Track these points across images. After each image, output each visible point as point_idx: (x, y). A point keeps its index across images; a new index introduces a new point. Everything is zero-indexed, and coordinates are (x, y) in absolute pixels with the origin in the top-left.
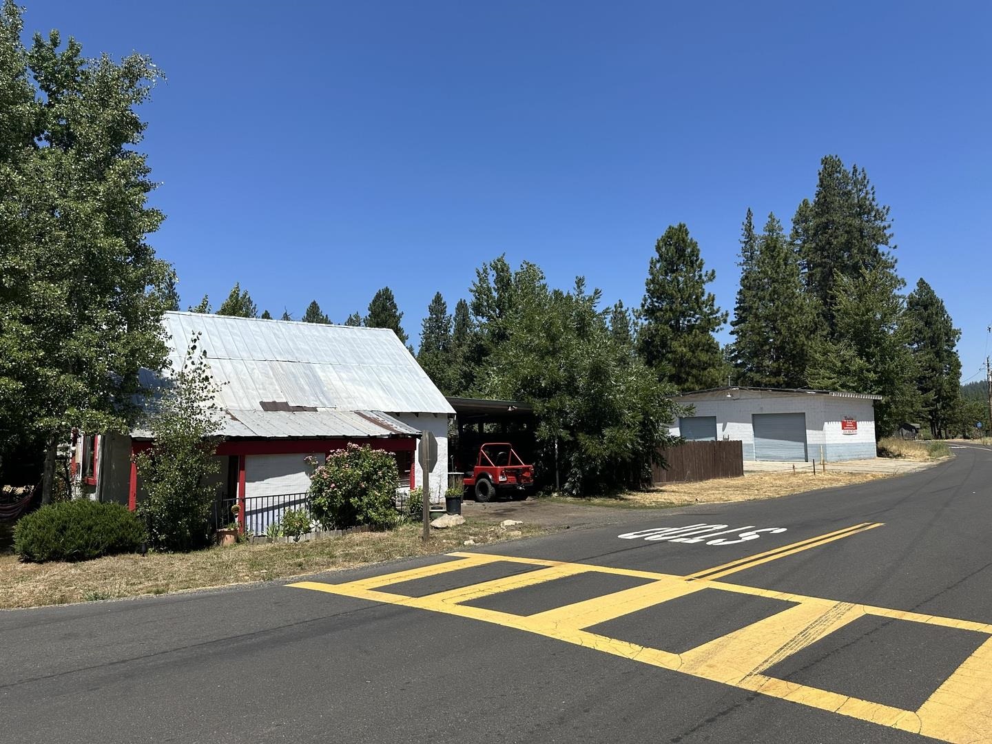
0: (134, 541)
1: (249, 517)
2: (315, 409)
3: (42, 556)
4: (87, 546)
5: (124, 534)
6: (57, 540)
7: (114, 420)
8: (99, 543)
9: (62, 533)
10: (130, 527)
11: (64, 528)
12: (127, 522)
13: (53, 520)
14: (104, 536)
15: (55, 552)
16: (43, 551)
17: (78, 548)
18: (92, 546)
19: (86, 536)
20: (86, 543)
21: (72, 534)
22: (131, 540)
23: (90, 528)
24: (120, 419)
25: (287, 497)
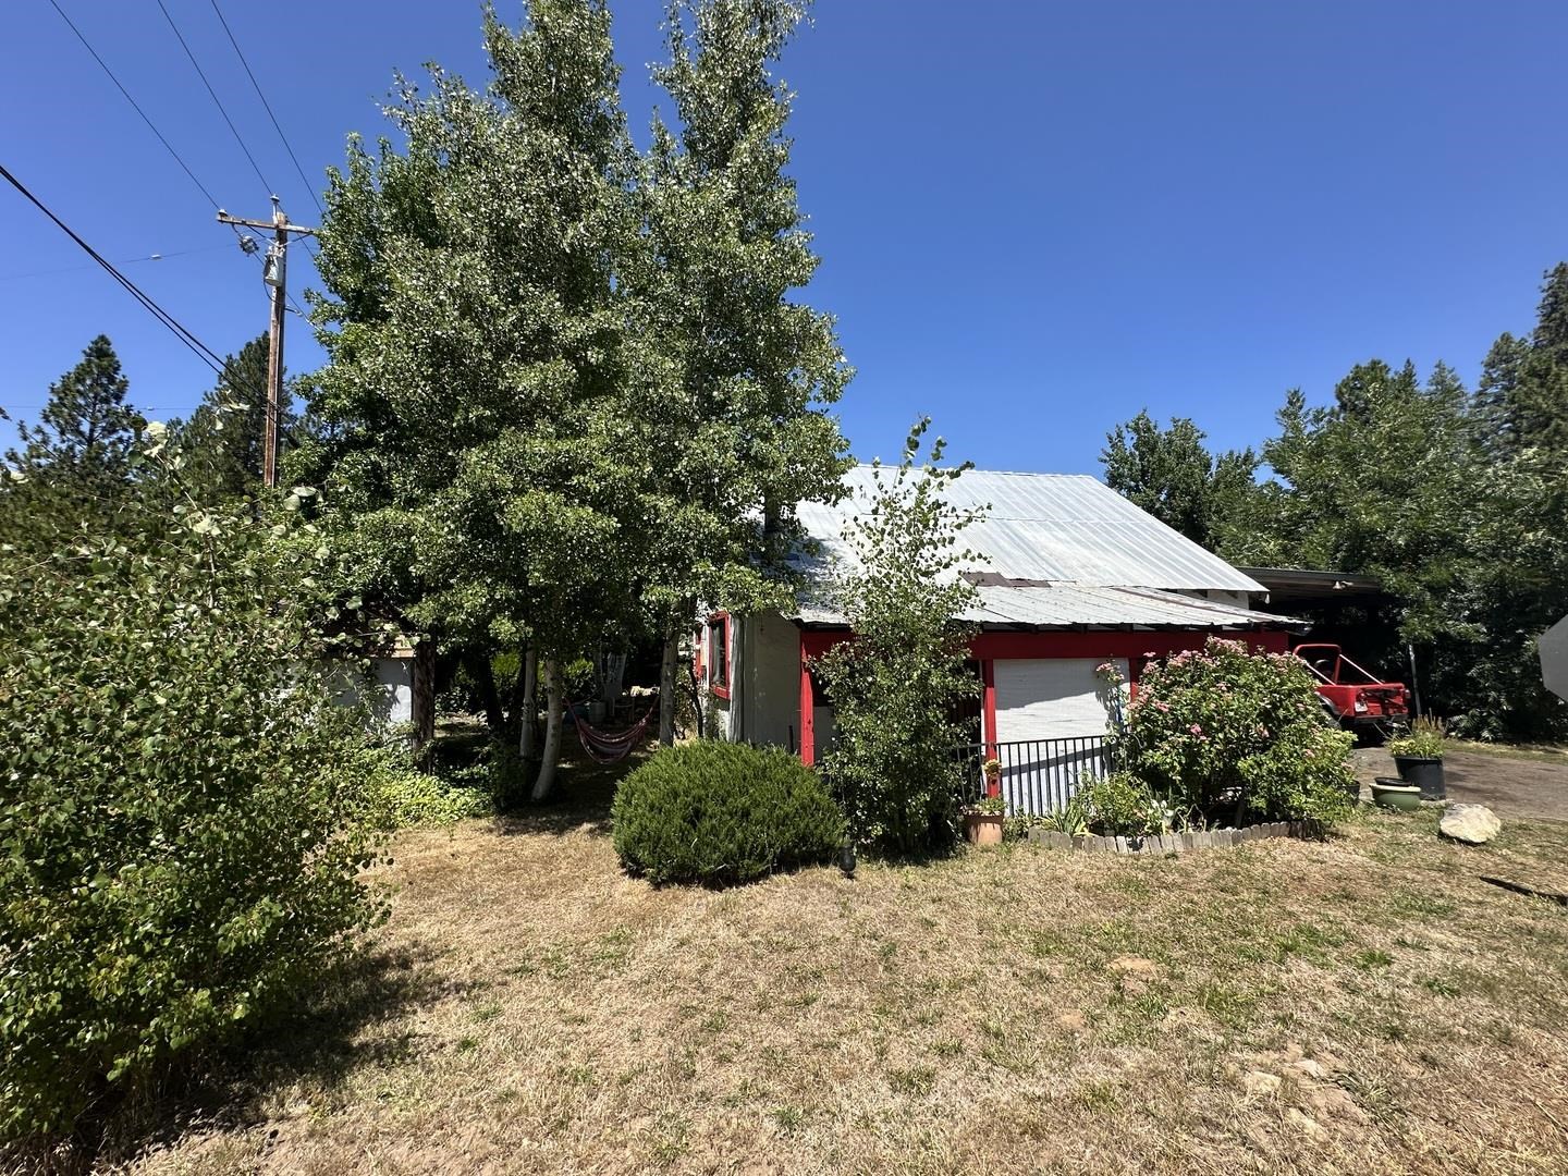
0: (826, 839)
1: (1006, 780)
2: (1045, 584)
3: (658, 873)
4: (742, 856)
5: (807, 826)
6: (684, 839)
7: (772, 588)
8: (764, 848)
9: (694, 826)
10: (817, 810)
11: (698, 814)
12: (812, 800)
13: (676, 795)
14: (773, 832)
15: (682, 867)
16: (660, 863)
17: (726, 860)
18: (751, 854)
19: (739, 835)
20: (741, 848)
21: (713, 827)
22: (821, 838)
23: (746, 814)
24: (781, 585)
25: (1070, 744)
